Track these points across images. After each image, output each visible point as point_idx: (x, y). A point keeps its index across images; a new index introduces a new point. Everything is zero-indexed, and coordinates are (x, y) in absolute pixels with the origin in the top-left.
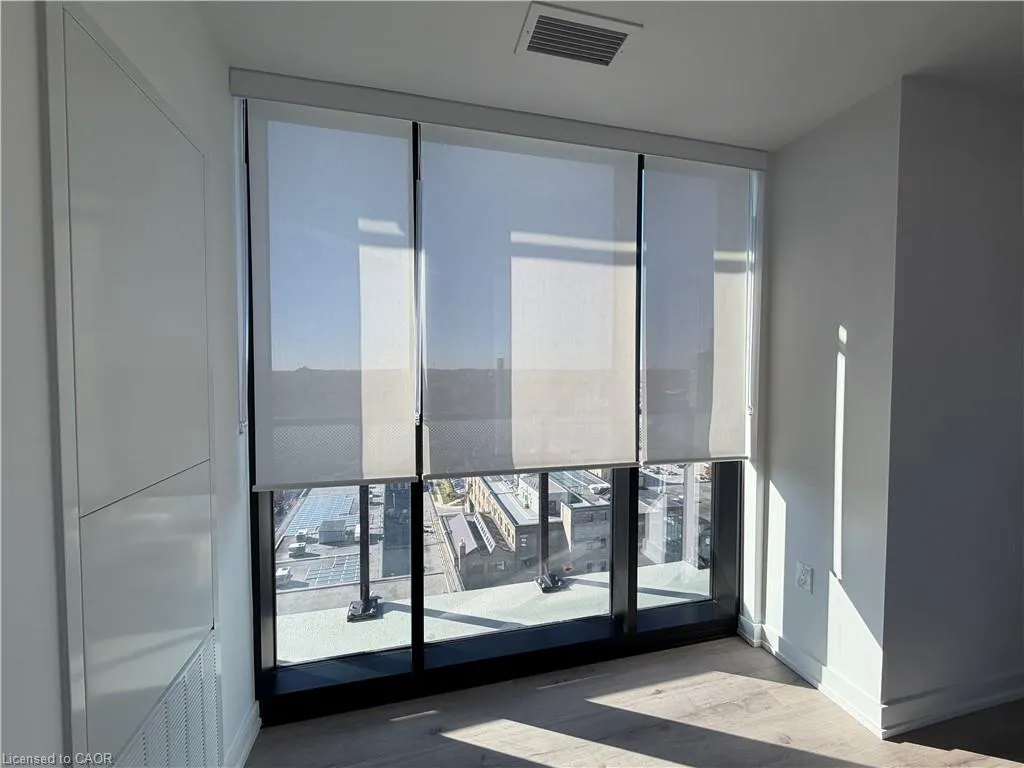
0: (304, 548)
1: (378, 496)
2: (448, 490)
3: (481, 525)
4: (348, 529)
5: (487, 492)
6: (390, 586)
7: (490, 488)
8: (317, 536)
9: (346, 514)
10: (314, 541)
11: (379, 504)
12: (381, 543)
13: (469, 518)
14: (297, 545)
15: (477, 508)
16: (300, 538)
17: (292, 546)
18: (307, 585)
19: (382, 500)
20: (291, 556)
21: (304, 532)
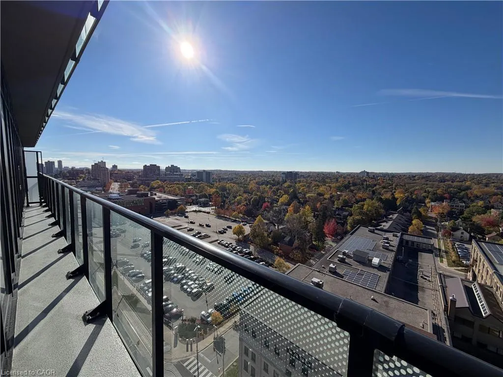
0: (345, 259)
1: (394, 247)
2: (454, 258)
3: (478, 293)
4: (370, 258)
5: (491, 271)
6: (386, 299)
7: (495, 268)
8: (352, 256)
9: (371, 250)
10: (350, 257)
11: (392, 251)
12: (388, 273)
13: (467, 284)
14: (341, 256)
15: (479, 279)
16: (344, 254)
17: (339, 256)
18: (343, 277)
19: (395, 249)
20: (338, 260)
21: (347, 251)
